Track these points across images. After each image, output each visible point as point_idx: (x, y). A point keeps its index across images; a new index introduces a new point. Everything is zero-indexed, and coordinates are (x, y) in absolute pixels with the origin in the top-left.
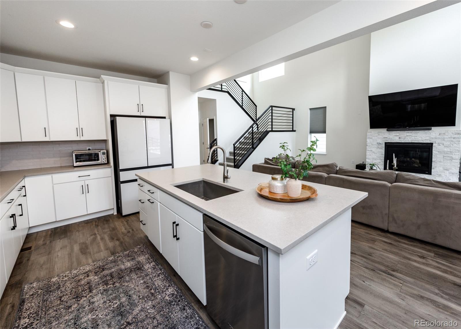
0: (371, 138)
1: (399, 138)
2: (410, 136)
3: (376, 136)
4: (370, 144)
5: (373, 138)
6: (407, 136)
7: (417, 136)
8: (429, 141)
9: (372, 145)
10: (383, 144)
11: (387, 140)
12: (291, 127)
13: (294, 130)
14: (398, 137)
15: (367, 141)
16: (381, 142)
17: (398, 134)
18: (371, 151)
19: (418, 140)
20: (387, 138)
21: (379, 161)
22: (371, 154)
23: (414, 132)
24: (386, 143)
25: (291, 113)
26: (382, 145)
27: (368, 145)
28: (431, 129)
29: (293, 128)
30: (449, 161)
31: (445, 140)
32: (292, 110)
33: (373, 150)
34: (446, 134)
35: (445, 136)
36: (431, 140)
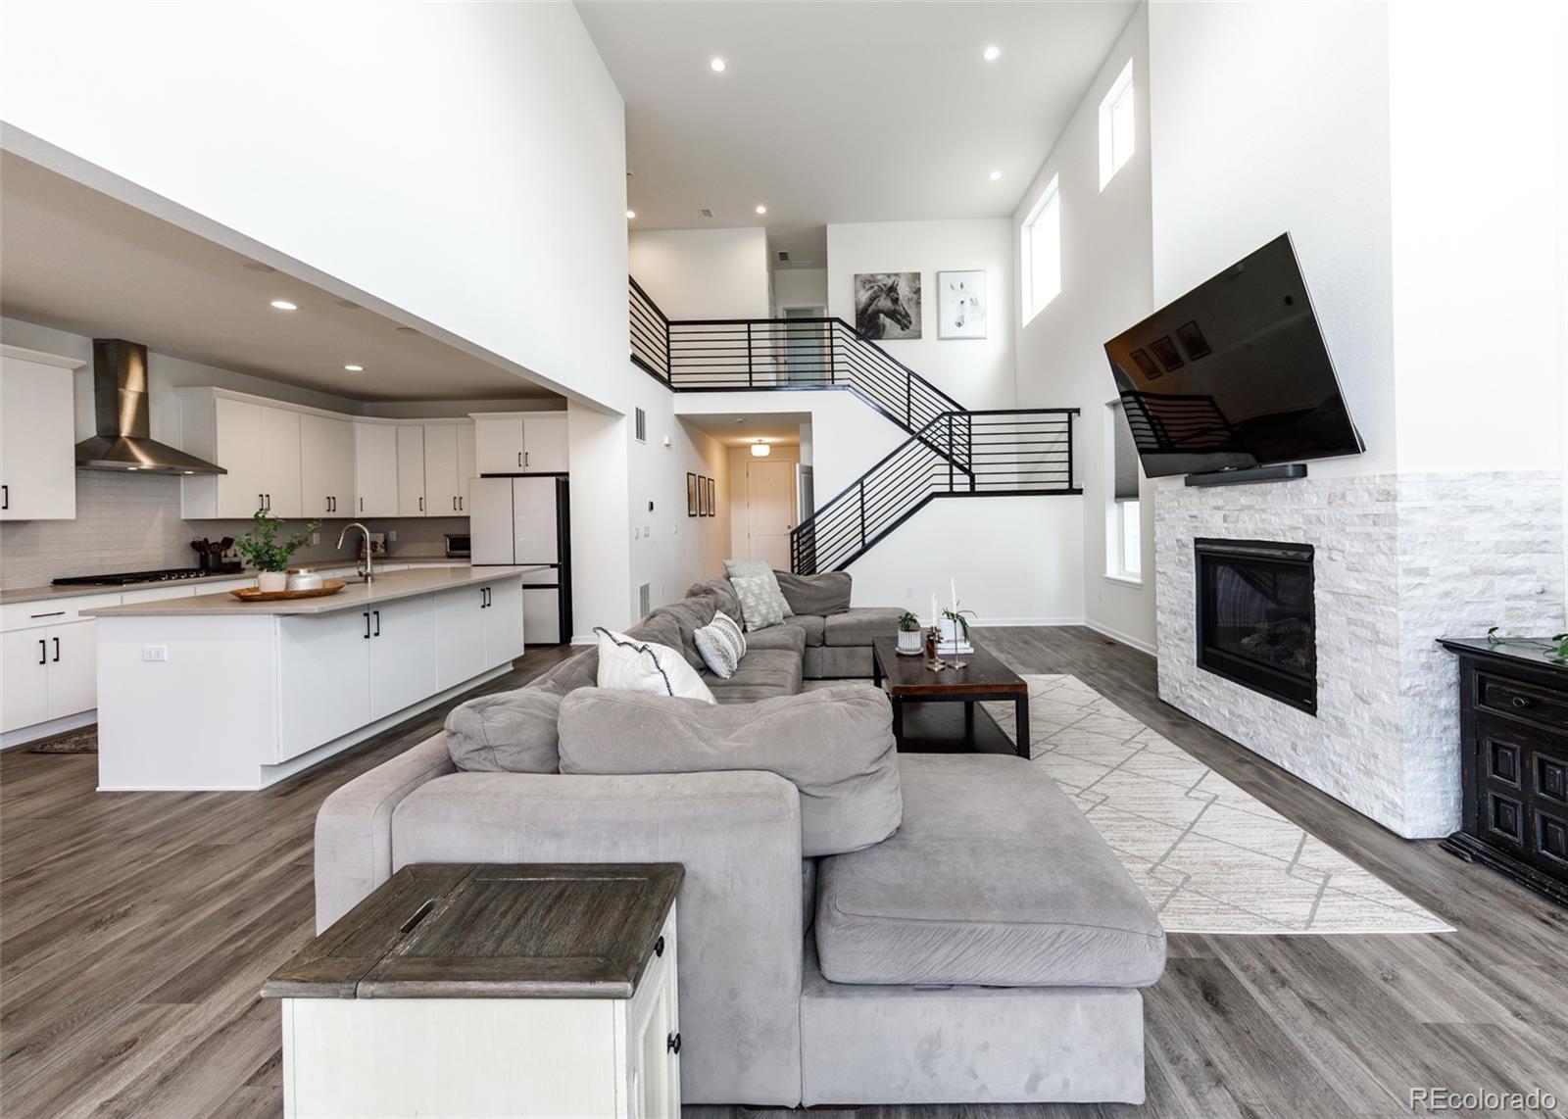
3: (1174, 510)
4: (1162, 547)
5: (1167, 517)
6: (1244, 508)
8: (1299, 532)
9: (1167, 548)
10: (1190, 546)
11: (1198, 529)
12: (1066, 476)
13: (1074, 486)
14: (1222, 515)
16: (1185, 538)
17: (1220, 503)
18: (1166, 574)
19: (1273, 528)
24: (1197, 541)
25: (1064, 427)
27: (1158, 547)
28: (1302, 472)
29: (1070, 481)
30: (1367, 653)
31: (1348, 529)
32: (1064, 417)
33: (1169, 573)
34: (1350, 498)
35: (1348, 510)
36: (1306, 532)
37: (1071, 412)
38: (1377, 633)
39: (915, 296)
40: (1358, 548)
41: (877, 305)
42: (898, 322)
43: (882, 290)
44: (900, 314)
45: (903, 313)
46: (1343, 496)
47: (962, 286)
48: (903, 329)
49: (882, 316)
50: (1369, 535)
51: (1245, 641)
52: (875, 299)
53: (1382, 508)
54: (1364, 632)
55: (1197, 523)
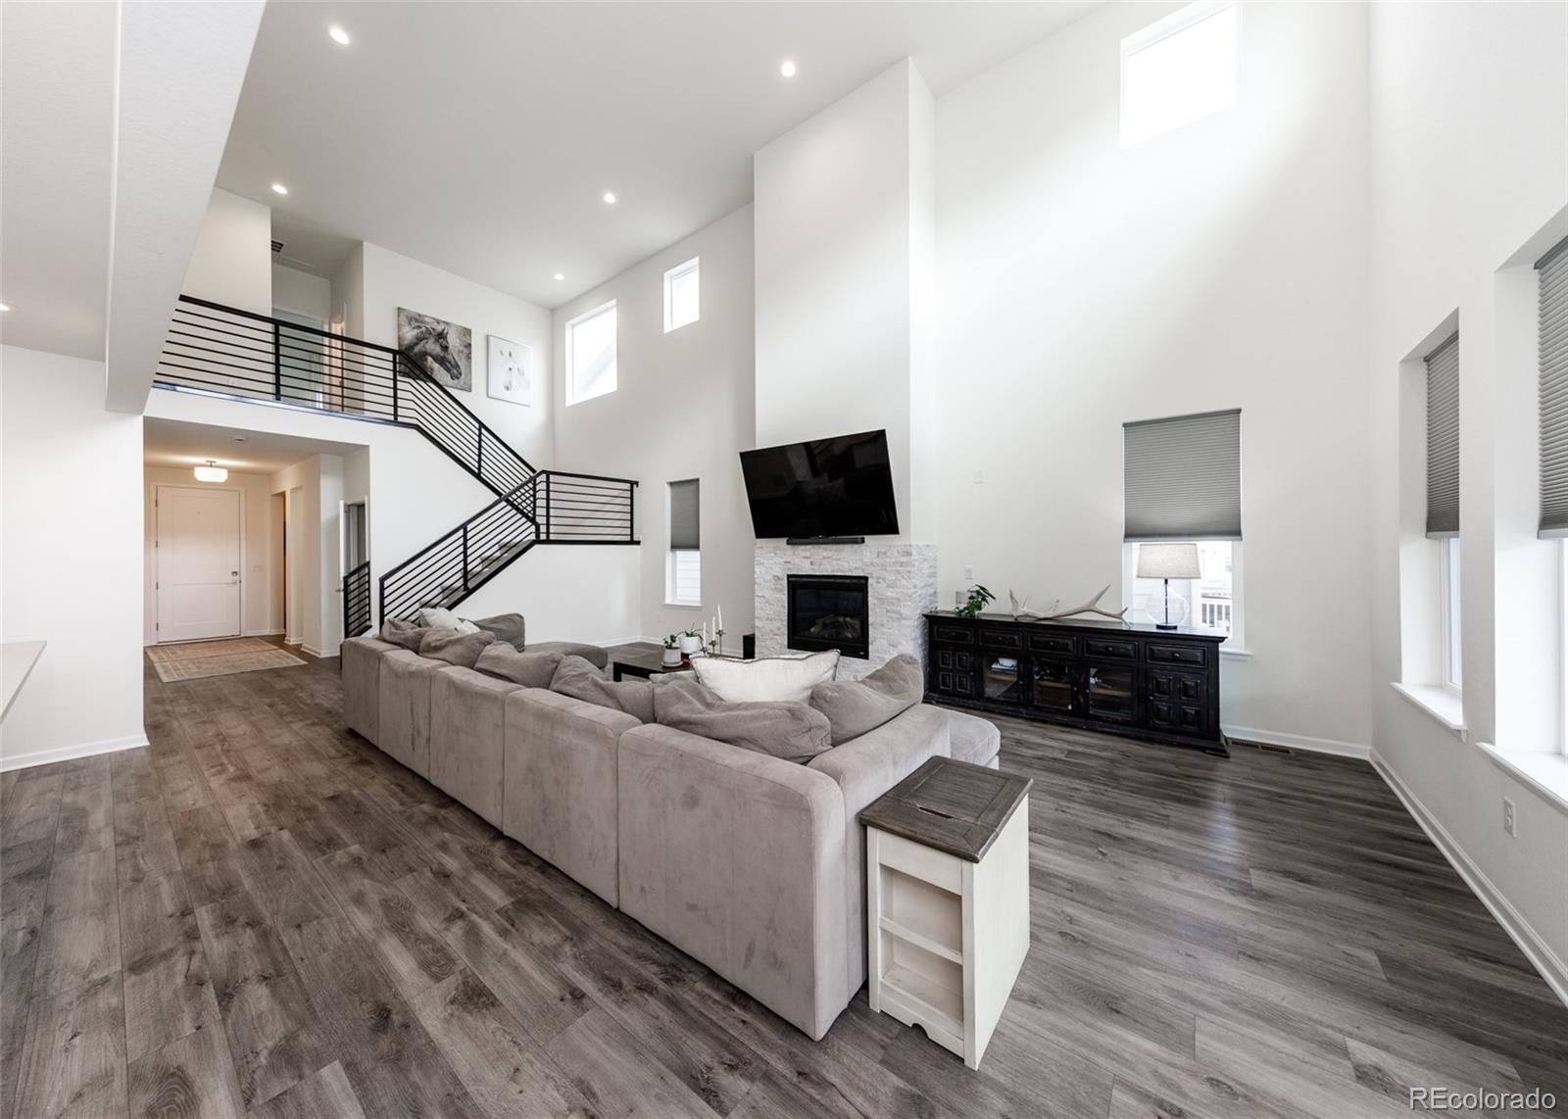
0: (762, 564)
1: (812, 563)
2: (828, 558)
3: (770, 558)
5: (766, 562)
6: (824, 558)
7: (839, 560)
8: (860, 571)
9: (765, 581)
10: (782, 579)
11: (790, 569)
12: (628, 531)
13: (635, 539)
15: (754, 572)
16: (780, 575)
17: (808, 554)
18: (764, 597)
19: (844, 568)
20: (789, 562)
21: (779, 624)
22: (762, 605)
23: (834, 547)
24: (789, 576)
25: (628, 494)
26: (780, 582)
27: (757, 581)
28: (863, 541)
29: (632, 535)
30: (895, 624)
31: (888, 568)
32: (628, 486)
33: (767, 596)
34: (889, 554)
35: (888, 560)
36: (863, 570)
37: (633, 484)
38: (901, 615)
39: (466, 350)
40: (892, 577)
41: (424, 347)
42: (448, 370)
43: (430, 333)
44: (450, 363)
45: (453, 363)
46: (885, 553)
47: (510, 354)
48: (452, 378)
49: (430, 359)
50: (898, 571)
51: (812, 630)
52: (421, 340)
53: (904, 559)
54: (894, 615)
55: (790, 566)
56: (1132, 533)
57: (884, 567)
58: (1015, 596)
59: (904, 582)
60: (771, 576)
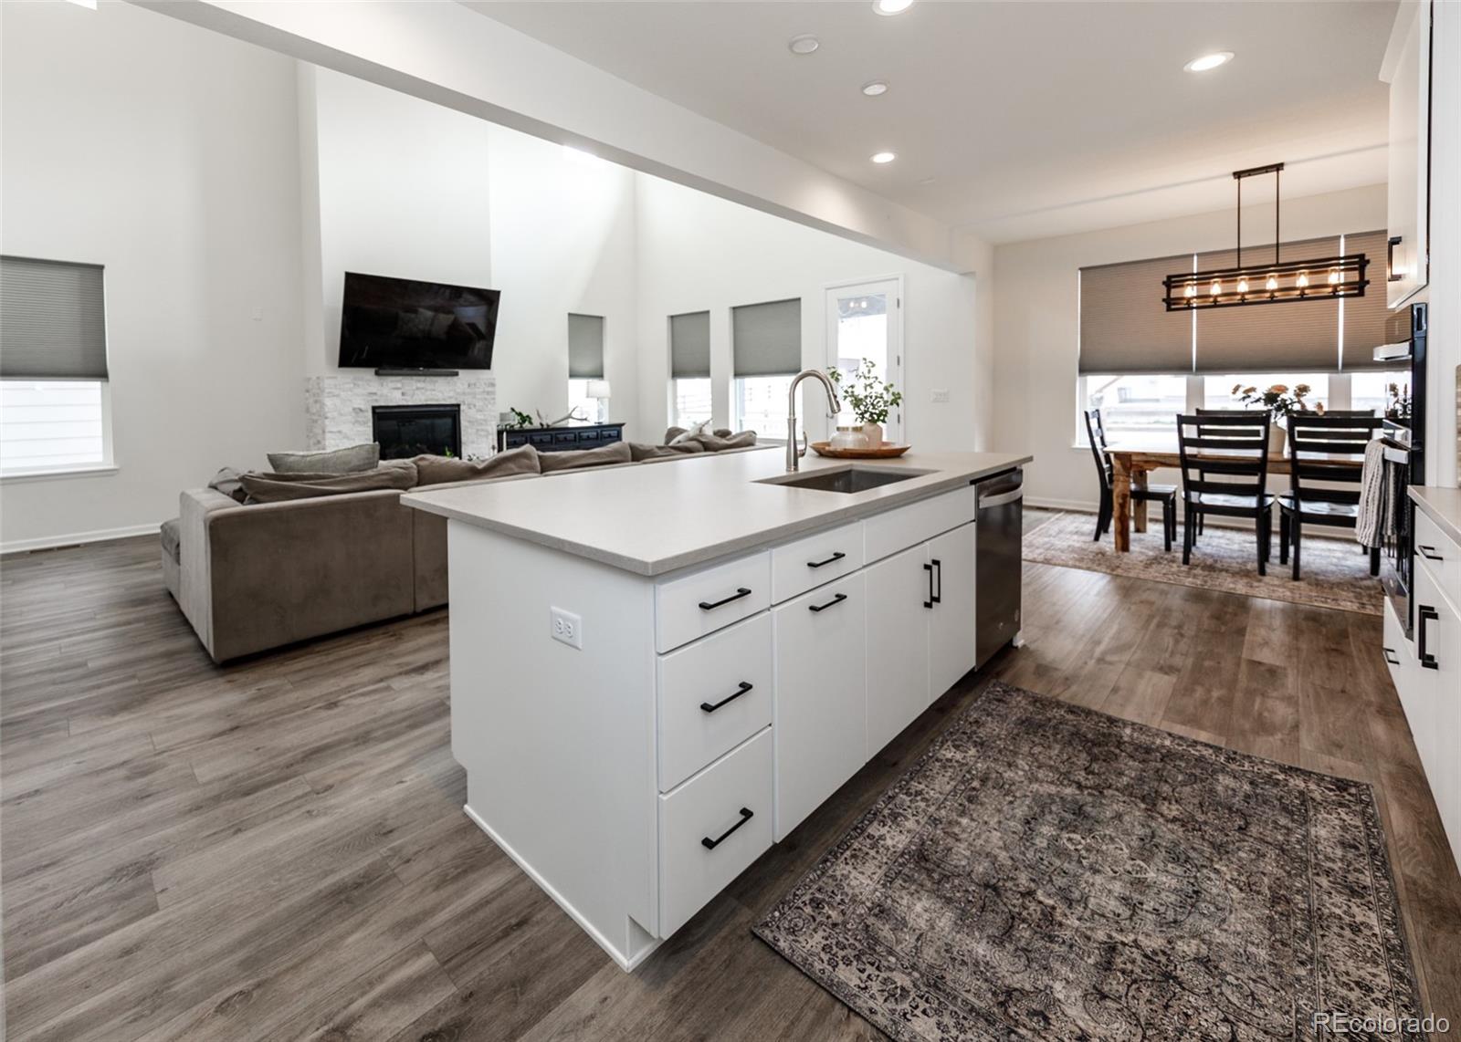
0: (338, 396)
1: (403, 394)
2: (423, 388)
3: (350, 390)
4: (335, 414)
5: (342, 394)
6: (418, 389)
7: (434, 390)
8: (454, 399)
9: (341, 415)
10: (367, 411)
11: (376, 400)
14: (400, 392)
15: (323, 405)
16: (362, 407)
17: (399, 385)
18: (340, 432)
19: (436, 398)
20: (375, 394)
22: (338, 441)
23: (428, 379)
24: (374, 408)
26: (366, 414)
27: (329, 415)
28: (457, 374)
31: (477, 397)
33: (344, 430)
34: (478, 385)
35: (477, 390)
36: (456, 399)
40: (481, 403)
46: (475, 384)
50: (486, 399)
53: (490, 389)
54: (482, 433)
55: (375, 397)
56: (572, 375)
57: (474, 395)
58: (541, 413)
59: (489, 406)
60: (351, 409)
